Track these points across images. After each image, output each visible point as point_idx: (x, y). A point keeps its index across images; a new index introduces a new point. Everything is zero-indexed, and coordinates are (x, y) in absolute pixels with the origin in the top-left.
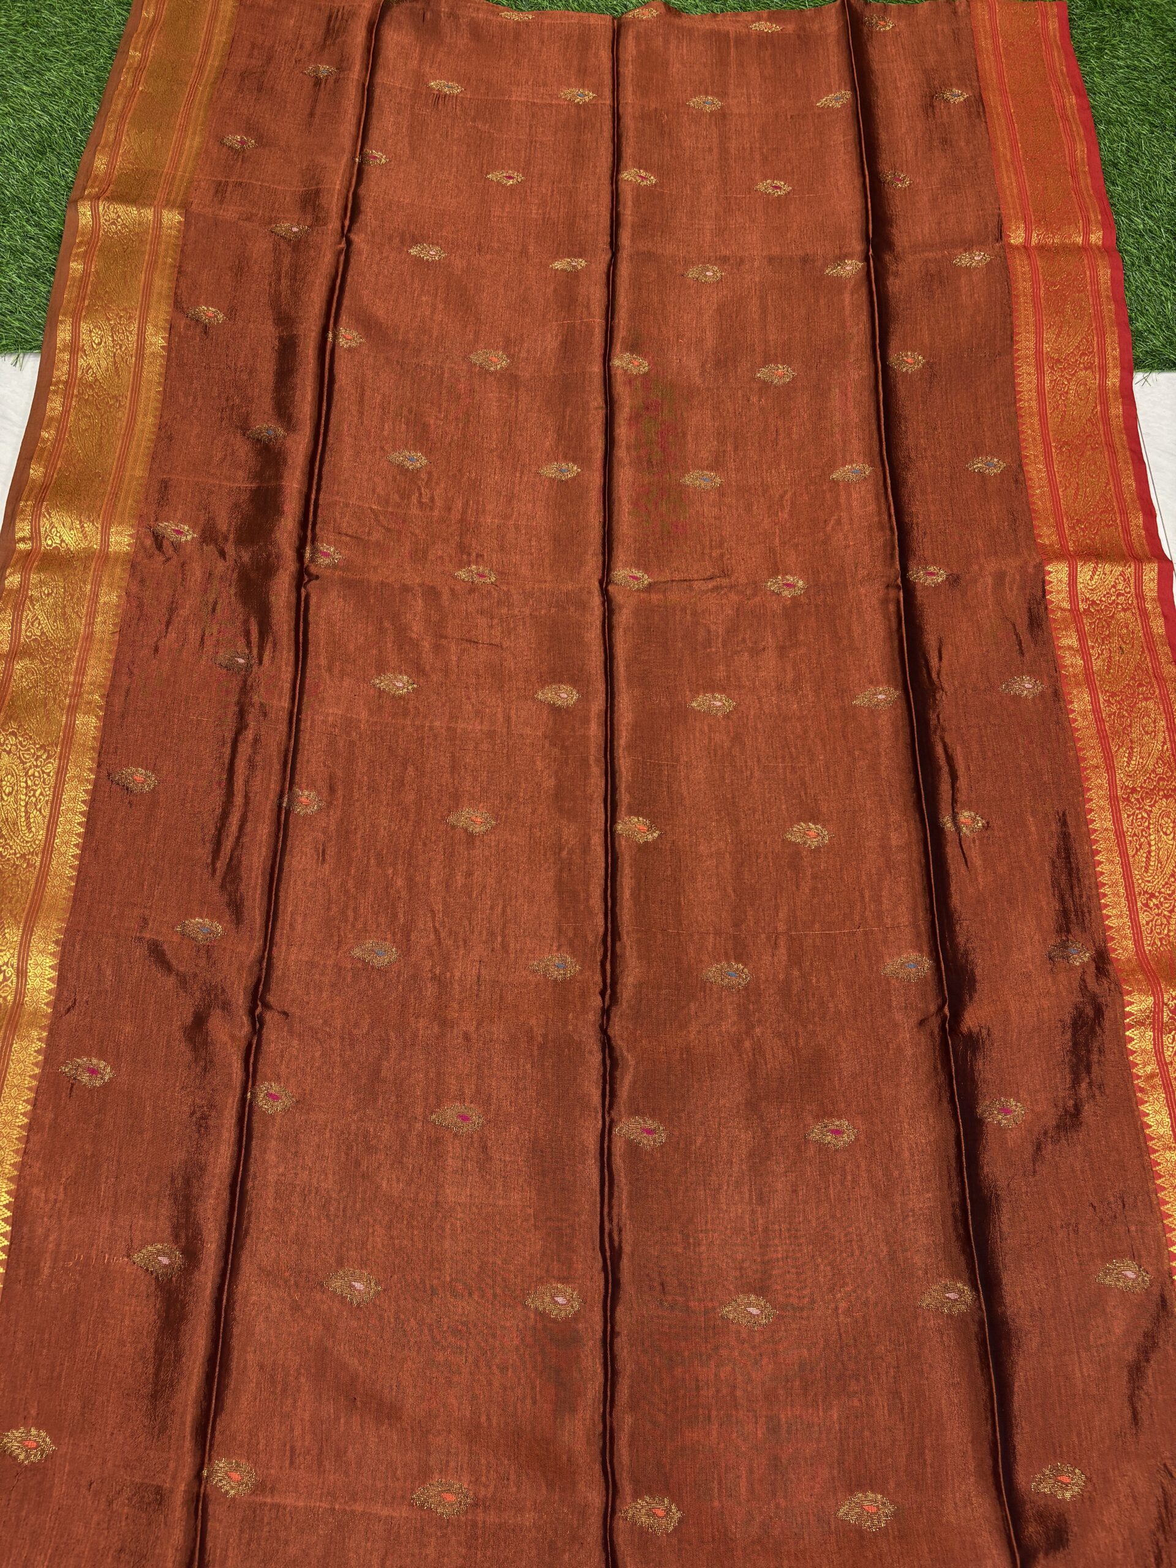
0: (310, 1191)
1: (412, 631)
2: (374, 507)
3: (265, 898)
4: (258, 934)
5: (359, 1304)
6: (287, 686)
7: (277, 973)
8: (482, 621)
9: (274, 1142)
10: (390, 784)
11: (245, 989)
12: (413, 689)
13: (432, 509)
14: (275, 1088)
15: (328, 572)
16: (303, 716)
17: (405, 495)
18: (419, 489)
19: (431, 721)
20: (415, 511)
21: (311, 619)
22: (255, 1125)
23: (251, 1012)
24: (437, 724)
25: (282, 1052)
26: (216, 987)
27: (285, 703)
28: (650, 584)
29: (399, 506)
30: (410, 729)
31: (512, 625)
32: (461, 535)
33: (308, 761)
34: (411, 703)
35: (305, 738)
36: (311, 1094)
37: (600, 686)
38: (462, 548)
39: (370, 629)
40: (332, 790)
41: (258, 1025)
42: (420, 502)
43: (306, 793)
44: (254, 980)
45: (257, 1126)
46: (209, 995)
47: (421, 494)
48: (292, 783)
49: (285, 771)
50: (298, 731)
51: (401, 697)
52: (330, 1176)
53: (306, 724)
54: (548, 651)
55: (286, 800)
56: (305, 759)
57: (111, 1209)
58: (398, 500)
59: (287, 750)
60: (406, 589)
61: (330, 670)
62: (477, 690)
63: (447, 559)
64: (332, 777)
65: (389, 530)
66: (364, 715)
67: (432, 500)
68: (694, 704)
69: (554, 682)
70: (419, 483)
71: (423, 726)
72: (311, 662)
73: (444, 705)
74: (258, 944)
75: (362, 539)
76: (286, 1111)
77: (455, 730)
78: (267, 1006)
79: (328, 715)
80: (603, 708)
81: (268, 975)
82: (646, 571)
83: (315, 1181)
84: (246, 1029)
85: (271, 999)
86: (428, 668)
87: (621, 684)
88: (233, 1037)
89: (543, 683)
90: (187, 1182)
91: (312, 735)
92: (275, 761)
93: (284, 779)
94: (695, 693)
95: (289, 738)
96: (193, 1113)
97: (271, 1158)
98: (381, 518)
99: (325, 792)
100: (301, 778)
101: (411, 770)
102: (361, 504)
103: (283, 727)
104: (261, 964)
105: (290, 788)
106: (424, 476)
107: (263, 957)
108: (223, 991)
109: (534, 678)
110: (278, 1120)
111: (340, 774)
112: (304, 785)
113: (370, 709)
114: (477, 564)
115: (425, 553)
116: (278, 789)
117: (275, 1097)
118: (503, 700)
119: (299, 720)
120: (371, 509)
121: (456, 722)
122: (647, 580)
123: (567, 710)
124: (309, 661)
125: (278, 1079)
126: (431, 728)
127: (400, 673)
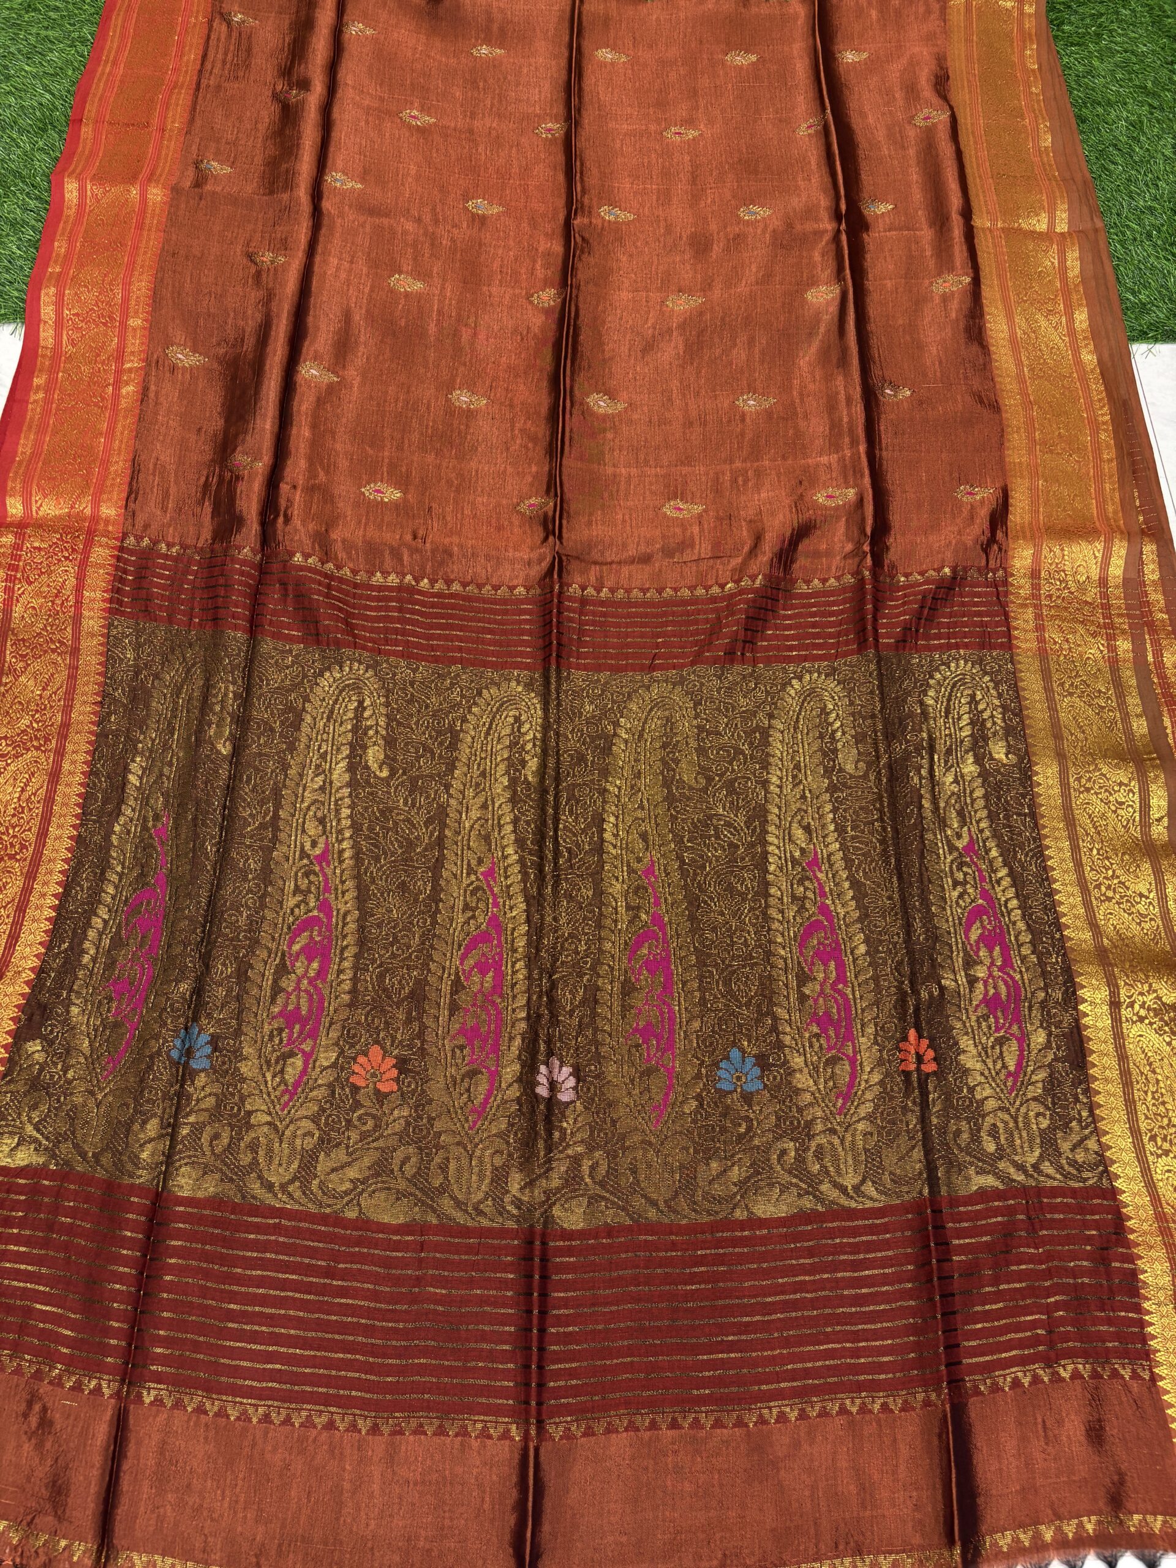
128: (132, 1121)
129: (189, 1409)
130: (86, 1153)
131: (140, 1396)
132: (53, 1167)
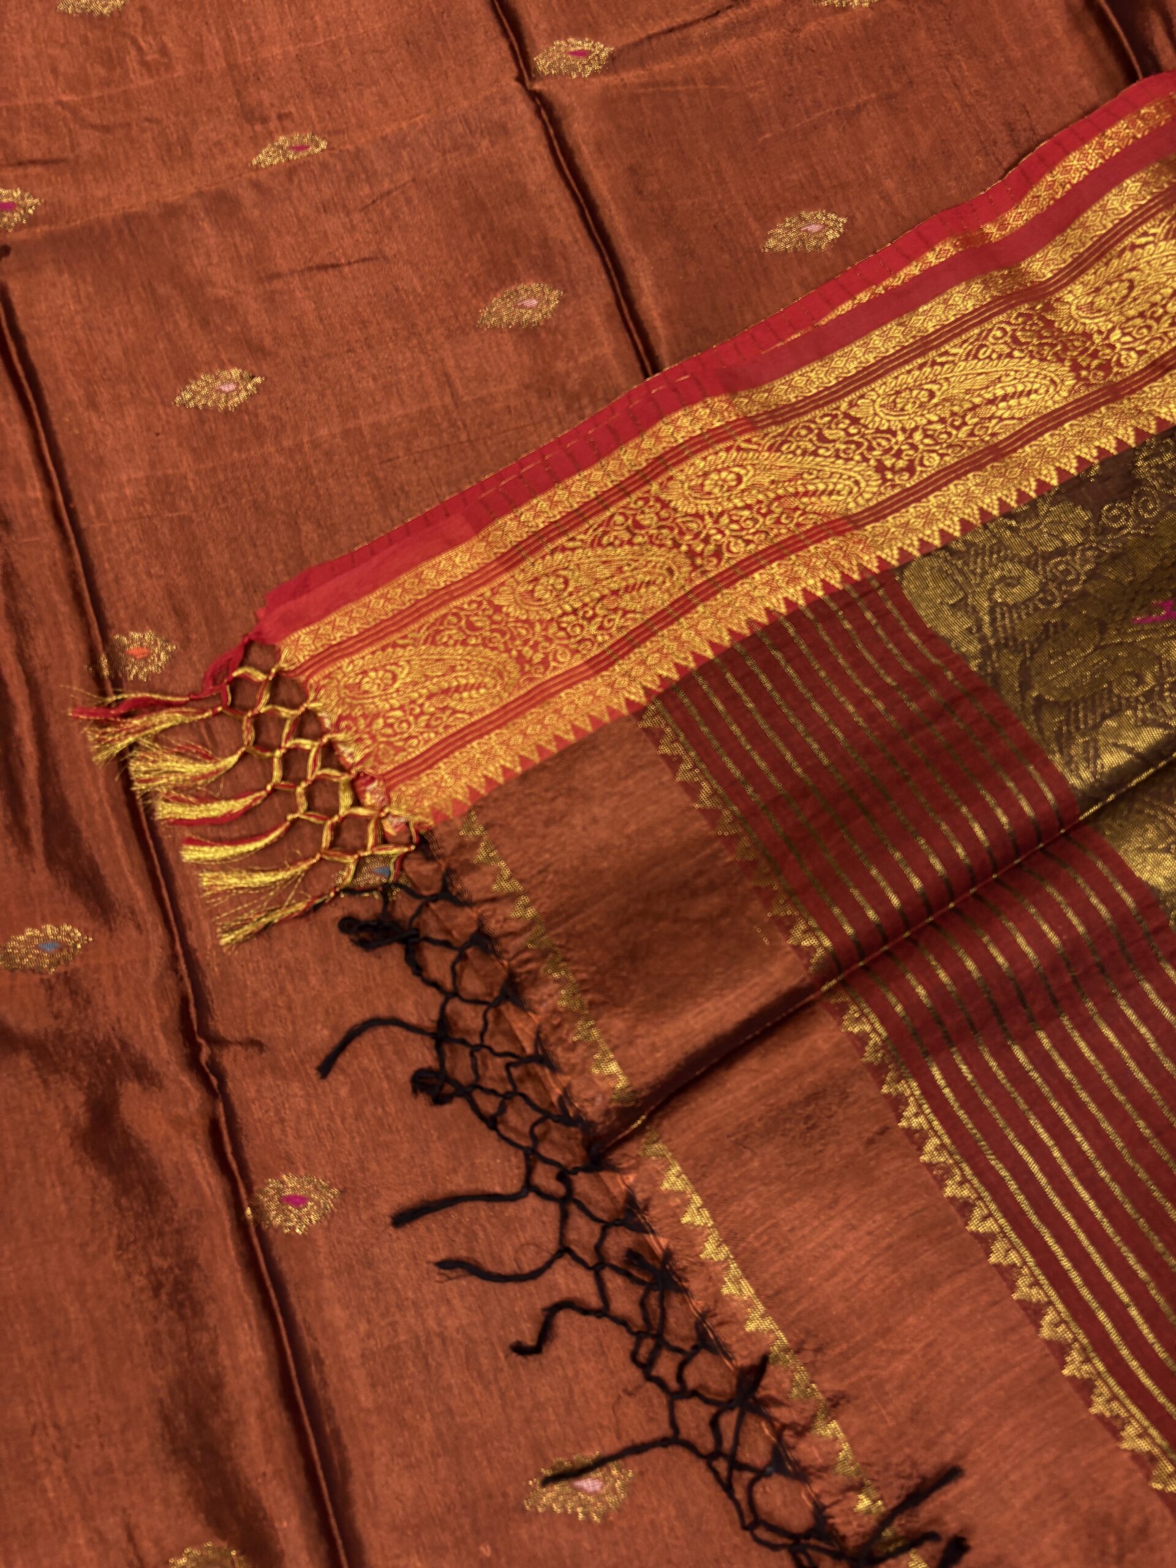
0: (429, 1342)
1: (213, 285)
2: (65, 98)
3: (135, 848)
4: (151, 918)
5: (604, 1516)
6: (26, 457)
7: (212, 973)
8: (333, 223)
9: (328, 1284)
10: (280, 567)
11: (164, 1027)
12: (256, 386)
13: (169, 67)
14: (291, 1183)
15: (23, 235)
16: (77, 503)
17: (112, 60)
18: (134, 42)
19: (311, 433)
20: (140, 81)
21: (23, 327)
22: (284, 1266)
23: (193, 1062)
24: (324, 432)
25: (277, 1111)
26: (109, 1043)
27: (36, 492)
28: (612, 57)
29: (107, 83)
30: (278, 459)
31: (388, 212)
32: (238, 94)
33: (117, 580)
34: (261, 412)
35: (96, 543)
36: (363, 1169)
37: (589, 259)
38: (250, 115)
39: (138, 309)
40: (181, 615)
41: (215, 1081)
42: (144, 63)
43: (136, 636)
44: (174, 1001)
45: (288, 1267)
46: (102, 1060)
47: (140, 49)
48: (104, 628)
49: (83, 613)
50: (78, 533)
51: (241, 408)
52: (456, 1302)
53: (87, 512)
54: (471, 234)
55: (104, 662)
56: (111, 576)
57: (78, 1516)
58: (102, 72)
59: (72, 575)
60: (171, 212)
61: (93, 404)
62: (370, 347)
63: (230, 144)
64: (170, 593)
65: (106, 129)
66: (186, 464)
67: (164, 51)
68: (772, 243)
69: (502, 284)
70: (131, 31)
71: (299, 447)
72: (52, 403)
73: (322, 395)
74: (157, 935)
75: (64, 160)
76: (328, 1217)
77: (359, 430)
78: (218, 1042)
79: (121, 486)
80: (609, 298)
81: (197, 986)
82: (595, 36)
83: (432, 1323)
84: (196, 1096)
85: (221, 1026)
86: (268, 342)
87: (626, 247)
88: (178, 1123)
89: (483, 291)
90: (198, 1420)
91: (105, 530)
92: (56, 597)
93: (87, 627)
94: (767, 222)
95: (69, 552)
96: (157, 1289)
97: (337, 1314)
98: (86, 112)
99: (170, 623)
100: (115, 612)
101: (307, 528)
102: (40, 100)
103: (49, 535)
104: (176, 971)
105: (105, 639)
106: (135, 17)
107: (174, 957)
108: (125, 1045)
109: (464, 292)
110: (321, 1242)
111: (182, 582)
112: (126, 625)
113: (194, 450)
114: (285, 131)
115: (185, 143)
116: (83, 647)
117: (298, 1201)
118: (423, 351)
119: (72, 513)
120: (60, 103)
121: (356, 417)
122: (601, 49)
123: (546, 325)
124: (48, 400)
125: (290, 1165)
126: (315, 445)
127: (223, 367)
128: (1132, 704)
129: (885, 1090)
130: (1031, 687)
131: (843, 1009)
132: (974, 666)
